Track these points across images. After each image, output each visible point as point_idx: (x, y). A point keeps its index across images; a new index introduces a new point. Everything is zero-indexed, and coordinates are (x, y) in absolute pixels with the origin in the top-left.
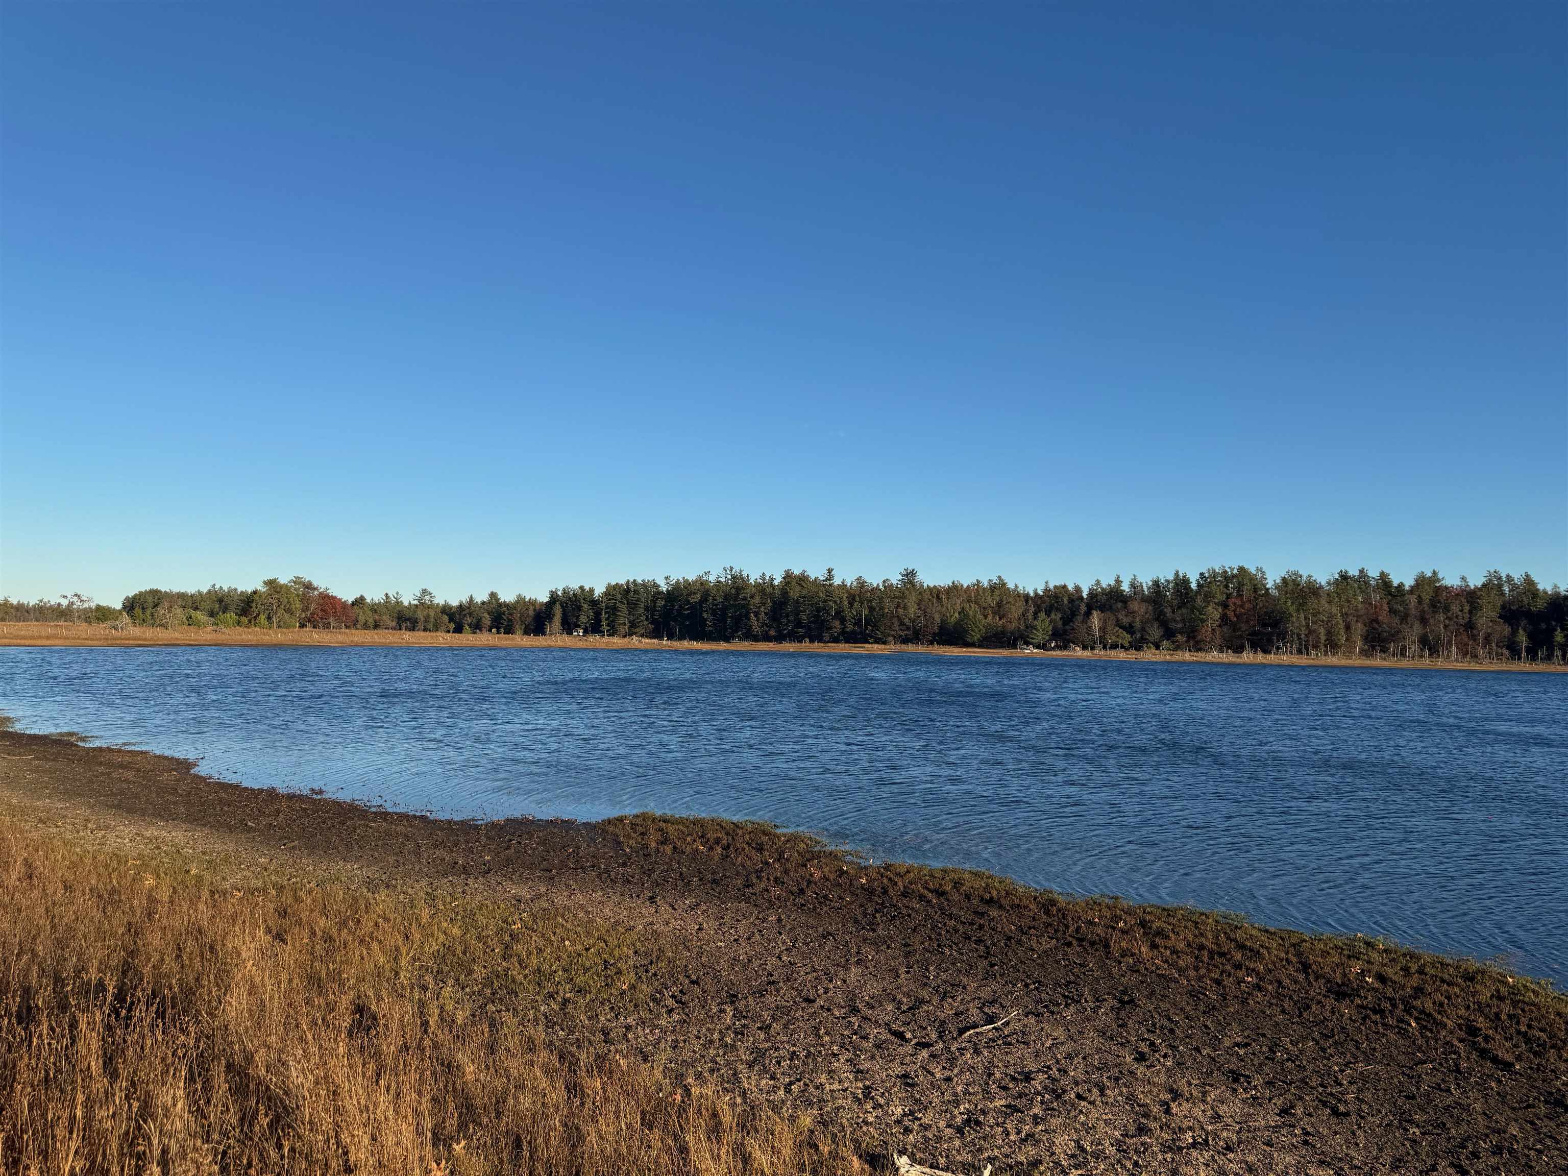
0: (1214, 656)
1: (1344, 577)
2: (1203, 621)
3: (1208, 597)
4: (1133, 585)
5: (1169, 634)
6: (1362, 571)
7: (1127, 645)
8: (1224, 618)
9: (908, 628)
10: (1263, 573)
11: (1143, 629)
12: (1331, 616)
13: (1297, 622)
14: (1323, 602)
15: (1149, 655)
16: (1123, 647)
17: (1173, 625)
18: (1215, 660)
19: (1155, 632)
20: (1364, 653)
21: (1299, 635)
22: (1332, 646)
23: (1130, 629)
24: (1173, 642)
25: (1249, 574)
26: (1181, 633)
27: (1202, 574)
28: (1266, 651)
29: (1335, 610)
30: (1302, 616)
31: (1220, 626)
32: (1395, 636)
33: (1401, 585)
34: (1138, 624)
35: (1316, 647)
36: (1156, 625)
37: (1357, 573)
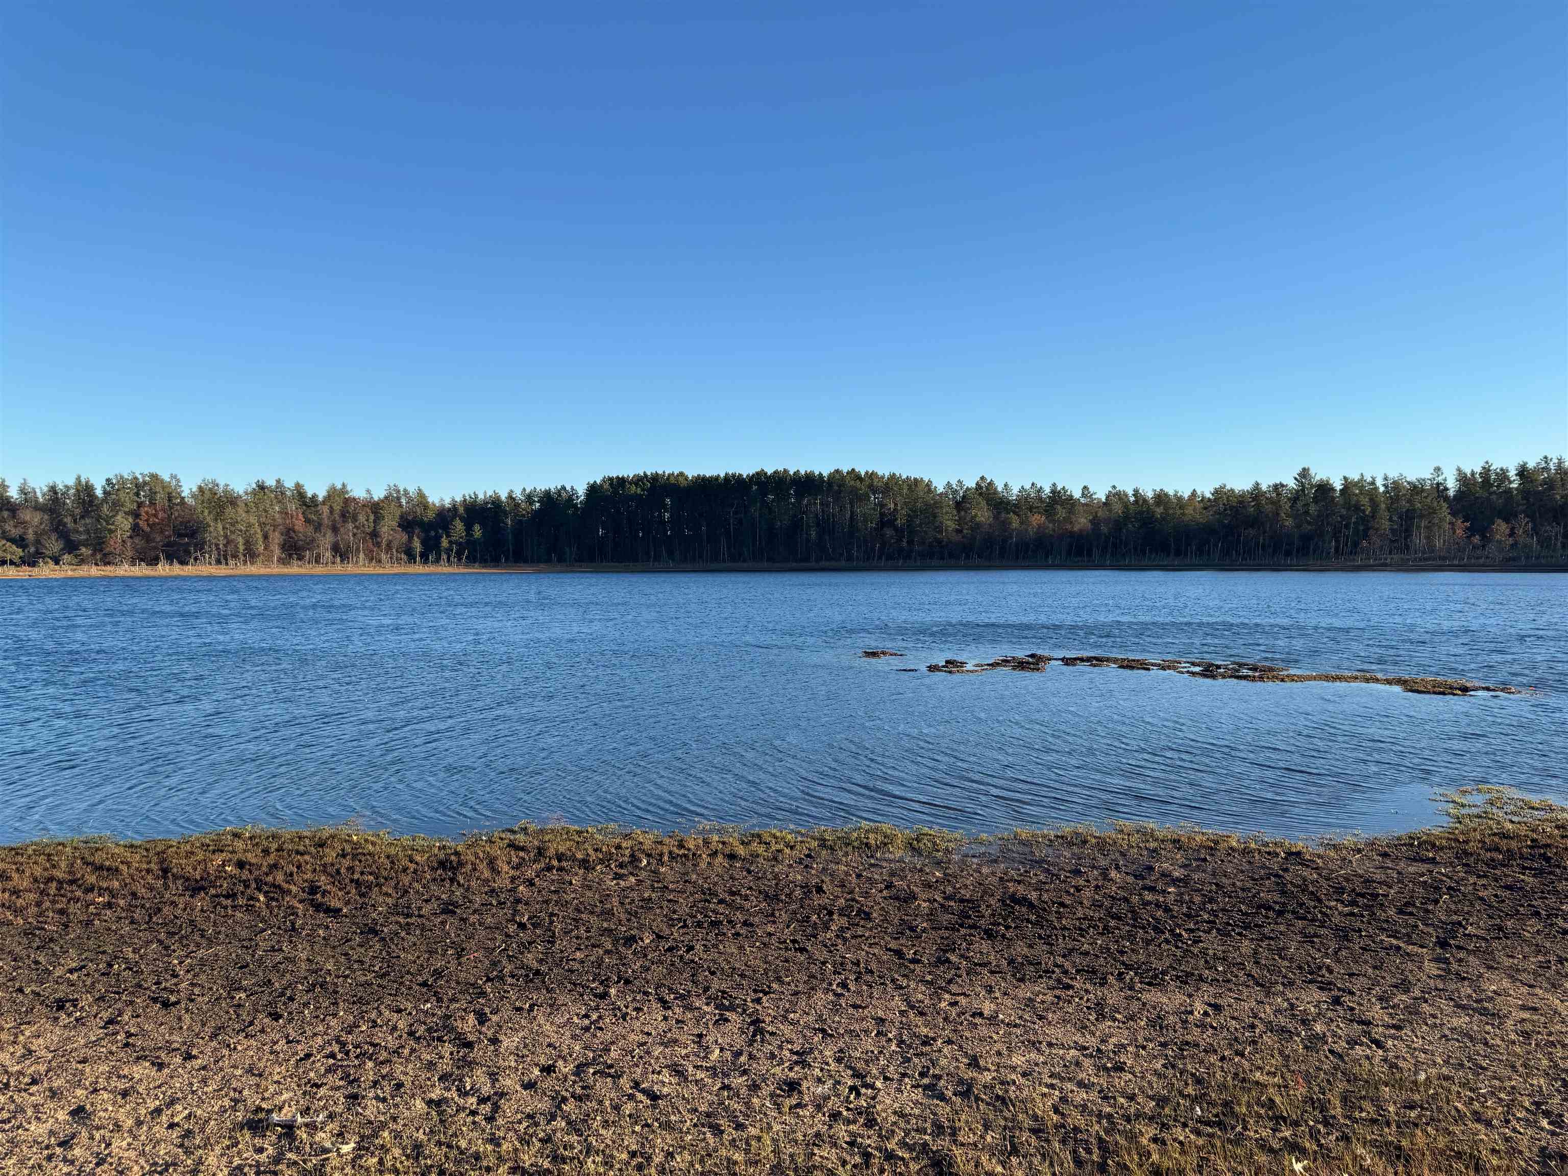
0: (124, 570)
1: (262, 487)
2: (111, 531)
3: (116, 505)
4: (23, 491)
5: (71, 547)
6: (278, 481)
7: (17, 560)
8: (135, 528)
10: (178, 481)
11: (38, 542)
12: (250, 525)
13: (215, 531)
14: (241, 510)
15: (46, 571)
16: (12, 563)
17: (74, 537)
18: (127, 574)
19: (54, 545)
20: (282, 561)
21: (217, 545)
22: (251, 555)
23: (20, 542)
24: (76, 556)
25: (162, 481)
26: (86, 546)
27: (108, 480)
28: (183, 563)
29: (253, 520)
30: (220, 526)
31: (131, 537)
32: (310, 544)
33: (314, 496)
34: (30, 536)
35: (235, 556)
36: (54, 537)
37: (274, 483)
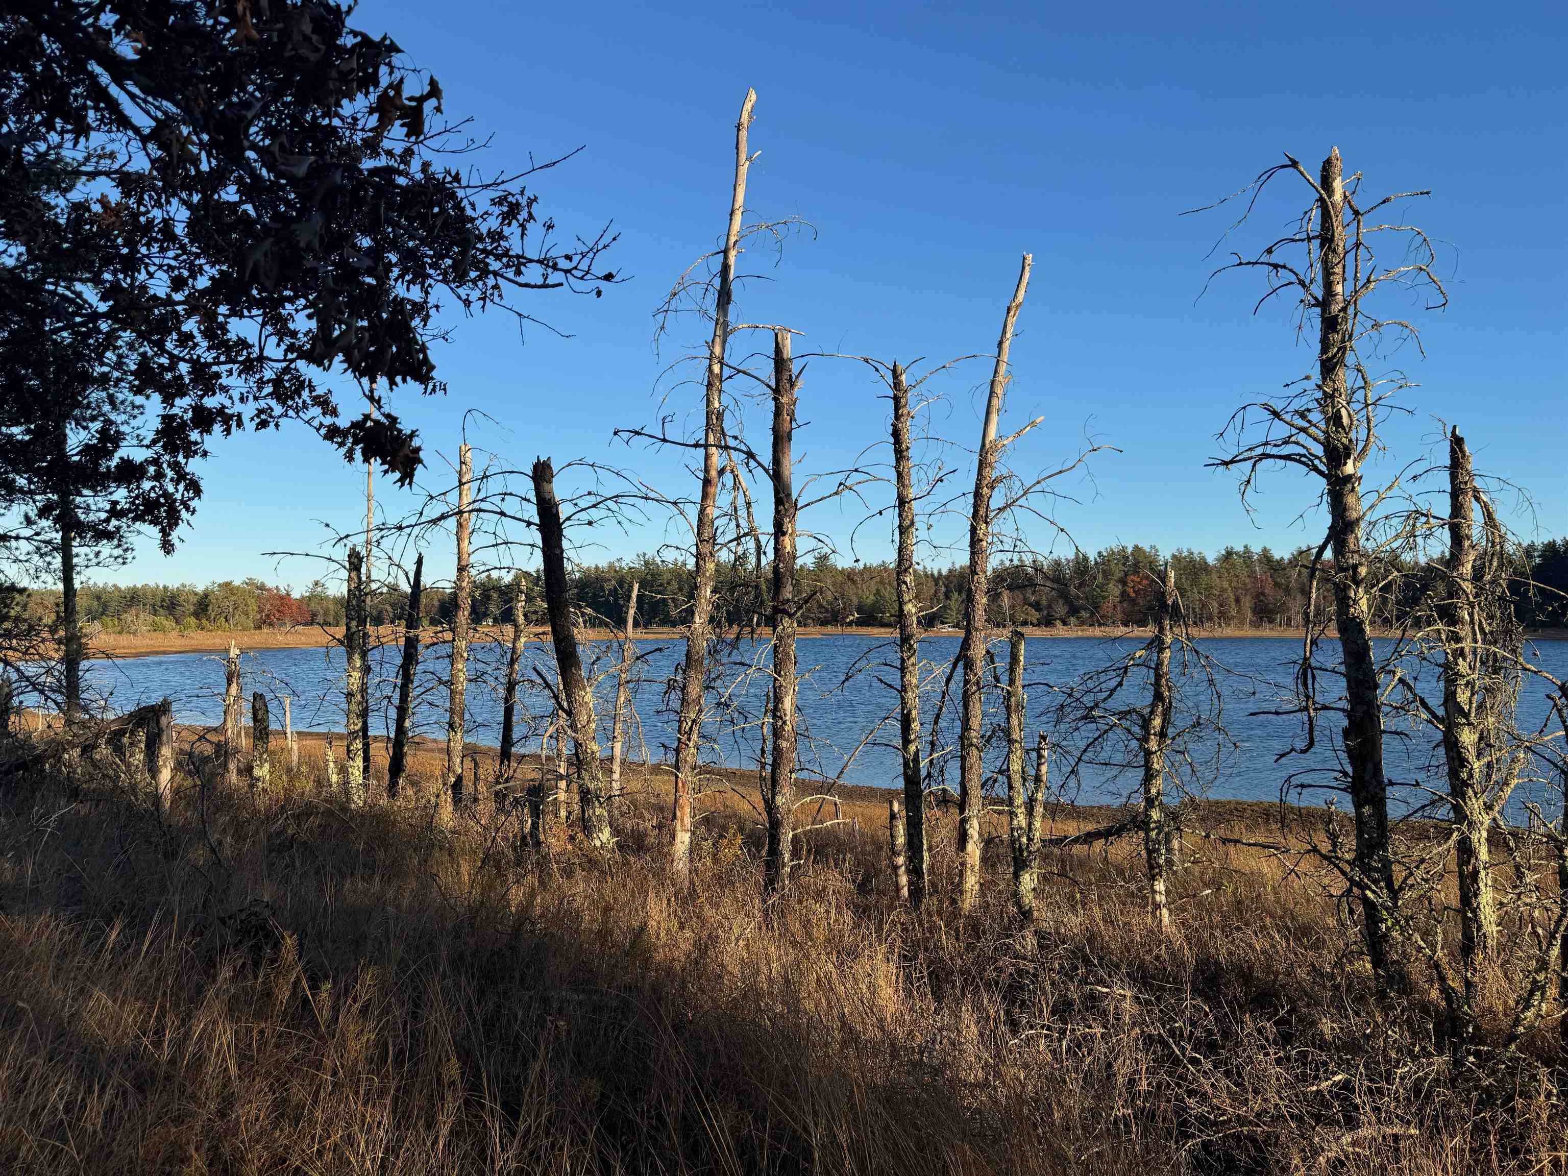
1: (1230, 553)
2: (1104, 598)
3: (1107, 574)
4: (1034, 564)
5: (1074, 611)
6: (1246, 547)
7: (1035, 621)
8: (1124, 594)
9: (827, 611)
10: (1157, 551)
11: (1049, 606)
12: (1223, 590)
13: (1191, 596)
14: (1214, 576)
15: (1057, 631)
16: (1032, 624)
17: (1077, 603)
18: (1121, 634)
19: (1061, 609)
20: (1256, 625)
21: (1194, 609)
22: (1224, 617)
23: (1037, 606)
24: (1078, 618)
25: (1144, 552)
26: (1085, 610)
27: (1100, 553)
29: (1226, 585)
30: (1195, 590)
31: (1120, 602)
32: (1283, 608)
33: (1282, 559)
34: (1044, 602)
35: (1210, 619)
36: (1061, 602)
37: (1242, 549)
